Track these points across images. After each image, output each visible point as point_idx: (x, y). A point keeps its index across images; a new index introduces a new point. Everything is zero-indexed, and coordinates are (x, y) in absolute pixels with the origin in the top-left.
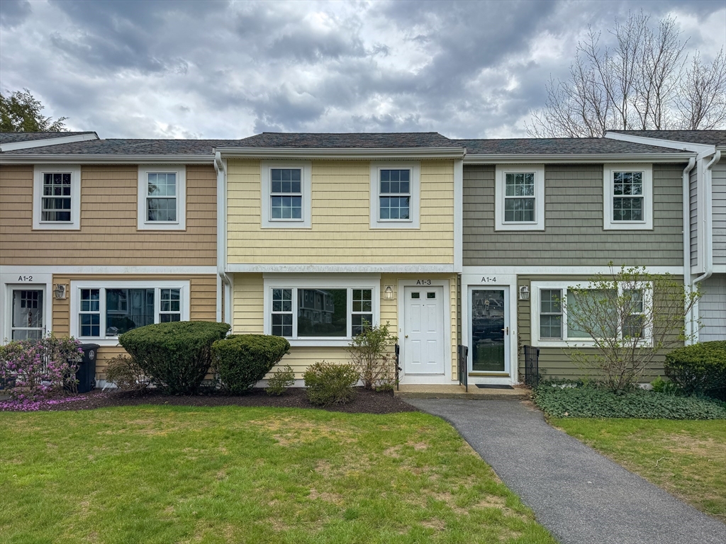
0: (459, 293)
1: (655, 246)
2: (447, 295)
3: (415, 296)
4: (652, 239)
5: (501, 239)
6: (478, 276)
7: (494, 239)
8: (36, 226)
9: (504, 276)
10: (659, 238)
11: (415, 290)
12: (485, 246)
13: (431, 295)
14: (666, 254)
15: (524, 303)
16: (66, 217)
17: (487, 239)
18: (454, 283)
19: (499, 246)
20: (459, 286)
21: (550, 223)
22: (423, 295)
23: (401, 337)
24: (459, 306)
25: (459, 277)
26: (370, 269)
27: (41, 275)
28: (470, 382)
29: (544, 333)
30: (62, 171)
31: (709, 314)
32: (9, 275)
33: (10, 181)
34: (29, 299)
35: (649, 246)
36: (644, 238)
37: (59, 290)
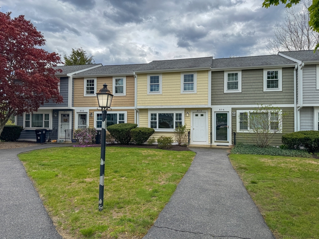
0: (211, 114)
1: (283, 97)
2: (207, 115)
3: (197, 115)
4: (282, 94)
5: (226, 96)
6: (218, 108)
7: (224, 96)
8: (85, 95)
9: (227, 108)
10: (284, 94)
11: (197, 114)
12: (220, 98)
13: (202, 115)
14: (287, 100)
15: (234, 118)
16: (93, 92)
17: (221, 96)
18: (210, 111)
19: (225, 98)
20: (211, 112)
21: (244, 90)
22: (199, 115)
23: (191, 129)
24: (211, 119)
25: (211, 109)
26: (180, 107)
27: (86, 110)
28: (214, 144)
29: (241, 128)
30: (92, 79)
31: (304, 121)
32: (78, 110)
33: (78, 82)
34: (83, 117)
35: (281, 97)
36: (279, 94)
37: (91, 114)
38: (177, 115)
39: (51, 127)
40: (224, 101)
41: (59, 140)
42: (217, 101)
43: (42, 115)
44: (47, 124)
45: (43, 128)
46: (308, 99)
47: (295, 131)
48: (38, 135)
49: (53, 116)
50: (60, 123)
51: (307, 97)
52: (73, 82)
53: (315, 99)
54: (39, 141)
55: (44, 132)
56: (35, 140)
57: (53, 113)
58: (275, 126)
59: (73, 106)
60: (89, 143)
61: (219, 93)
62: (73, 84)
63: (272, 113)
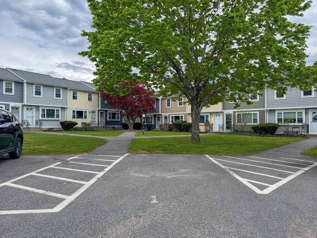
0: (223, 115)
1: (260, 104)
2: (221, 115)
3: (217, 116)
4: (259, 103)
6: (226, 112)
7: (229, 105)
8: (166, 107)
9: (231, 112)
10: (260, 103)
11: (217, 115)
12: (228, 106)
13: (219, 116)
14: (262, 106)
15: (234, 117)
16: (169, 106)
17: (228, 105)
18: (222, 113)
19: (230, 106)
20: (223, 114)
22: (218, 116)
23: (214, 123)
24: (223, 117)
25: (223, 112)
26: (207, 112)
27: (167, 114)
28: (225, 131)
29: (238, 122)
30: (169, 99)
31: (271, 118)
32: (163, 114)
33: (163, 101)
34: (166, 118)
35: (258, 104)
36: (257, 103)
37: (169, 116)
38: (206, 116)
39: (153, 123)
40: (229, 108)
41: (156, 129)
42: (226, 108)
43: (149, 117)
44: (151, 122)
45: (150, 123)
46: (270, 105)
47: (266, 123)
48: (148, 127)
49: (154, 118)
50: (157, 121)
51: (269, 104)
52: (161, 101)
53: (274, 105)
54: (148, 130)
55: (150, 125)
56: (147, 130)
57: (154, 116)
58: (255, 121)
59: (161, 112)
60: (167, 131)
61: (227, 103)
62: (161, 102)
63: (254, 114)
